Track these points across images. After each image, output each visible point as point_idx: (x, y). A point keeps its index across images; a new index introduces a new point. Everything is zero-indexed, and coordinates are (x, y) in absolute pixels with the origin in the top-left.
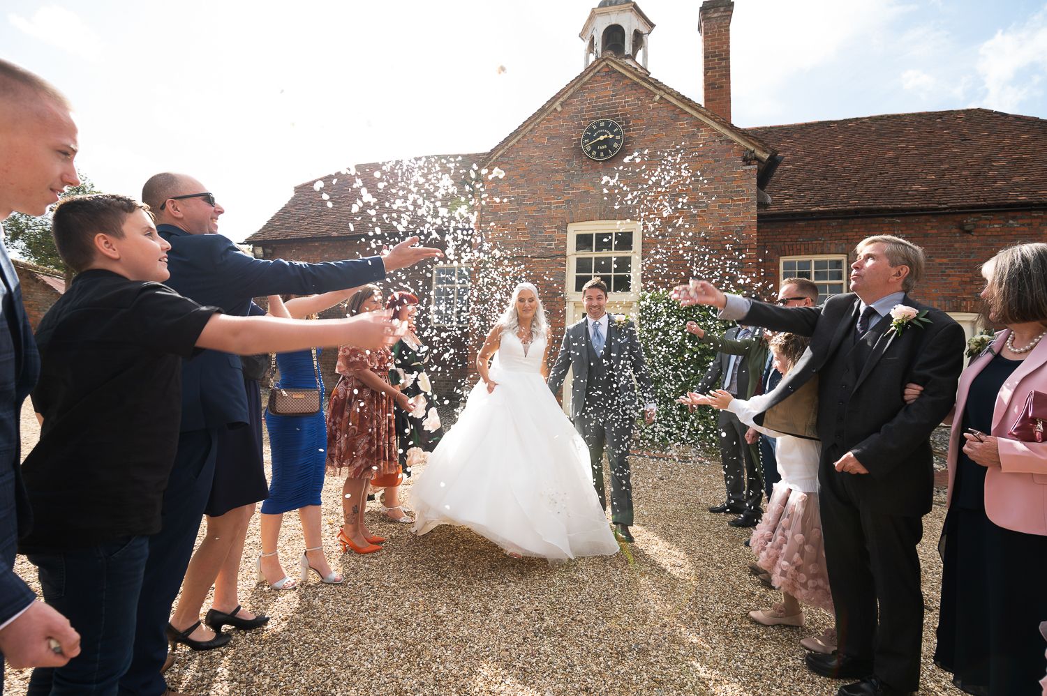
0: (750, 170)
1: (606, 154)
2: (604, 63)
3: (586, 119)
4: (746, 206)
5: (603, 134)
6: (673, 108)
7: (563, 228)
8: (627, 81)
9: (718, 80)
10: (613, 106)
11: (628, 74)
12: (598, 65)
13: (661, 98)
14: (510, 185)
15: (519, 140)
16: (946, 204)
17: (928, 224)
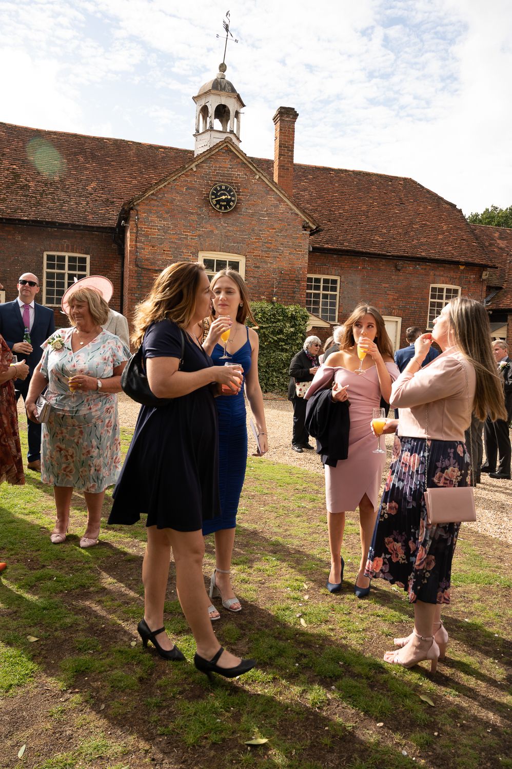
0: (306, 234)
1: (226, 208)
2: (225, 144)
3: (212, 181)
4: (303, 255)
5: (225, 195)
6: (266, 186)
7: (195, 255)
8: (238, 160)
9: (286, 164)
10: (230, 175)
11: (240, 157)
12: (222, 145)
13: (260, 177)
14: (158, 217)
15: (165, 186)
16: (390, 253)
17: (381, 263)
